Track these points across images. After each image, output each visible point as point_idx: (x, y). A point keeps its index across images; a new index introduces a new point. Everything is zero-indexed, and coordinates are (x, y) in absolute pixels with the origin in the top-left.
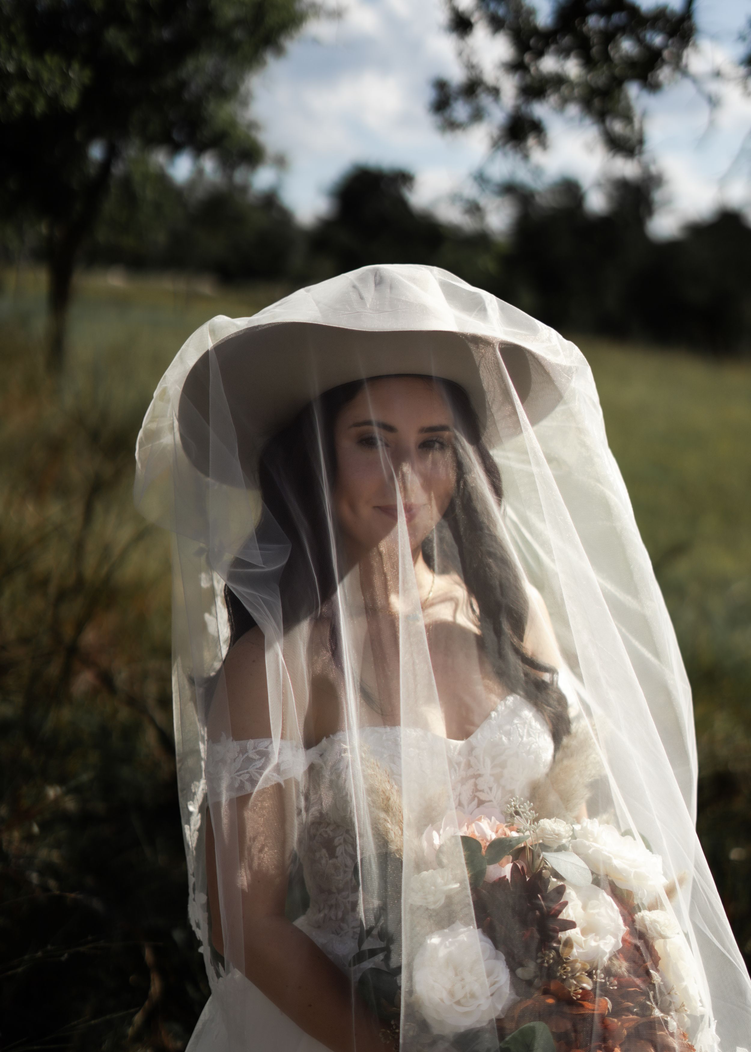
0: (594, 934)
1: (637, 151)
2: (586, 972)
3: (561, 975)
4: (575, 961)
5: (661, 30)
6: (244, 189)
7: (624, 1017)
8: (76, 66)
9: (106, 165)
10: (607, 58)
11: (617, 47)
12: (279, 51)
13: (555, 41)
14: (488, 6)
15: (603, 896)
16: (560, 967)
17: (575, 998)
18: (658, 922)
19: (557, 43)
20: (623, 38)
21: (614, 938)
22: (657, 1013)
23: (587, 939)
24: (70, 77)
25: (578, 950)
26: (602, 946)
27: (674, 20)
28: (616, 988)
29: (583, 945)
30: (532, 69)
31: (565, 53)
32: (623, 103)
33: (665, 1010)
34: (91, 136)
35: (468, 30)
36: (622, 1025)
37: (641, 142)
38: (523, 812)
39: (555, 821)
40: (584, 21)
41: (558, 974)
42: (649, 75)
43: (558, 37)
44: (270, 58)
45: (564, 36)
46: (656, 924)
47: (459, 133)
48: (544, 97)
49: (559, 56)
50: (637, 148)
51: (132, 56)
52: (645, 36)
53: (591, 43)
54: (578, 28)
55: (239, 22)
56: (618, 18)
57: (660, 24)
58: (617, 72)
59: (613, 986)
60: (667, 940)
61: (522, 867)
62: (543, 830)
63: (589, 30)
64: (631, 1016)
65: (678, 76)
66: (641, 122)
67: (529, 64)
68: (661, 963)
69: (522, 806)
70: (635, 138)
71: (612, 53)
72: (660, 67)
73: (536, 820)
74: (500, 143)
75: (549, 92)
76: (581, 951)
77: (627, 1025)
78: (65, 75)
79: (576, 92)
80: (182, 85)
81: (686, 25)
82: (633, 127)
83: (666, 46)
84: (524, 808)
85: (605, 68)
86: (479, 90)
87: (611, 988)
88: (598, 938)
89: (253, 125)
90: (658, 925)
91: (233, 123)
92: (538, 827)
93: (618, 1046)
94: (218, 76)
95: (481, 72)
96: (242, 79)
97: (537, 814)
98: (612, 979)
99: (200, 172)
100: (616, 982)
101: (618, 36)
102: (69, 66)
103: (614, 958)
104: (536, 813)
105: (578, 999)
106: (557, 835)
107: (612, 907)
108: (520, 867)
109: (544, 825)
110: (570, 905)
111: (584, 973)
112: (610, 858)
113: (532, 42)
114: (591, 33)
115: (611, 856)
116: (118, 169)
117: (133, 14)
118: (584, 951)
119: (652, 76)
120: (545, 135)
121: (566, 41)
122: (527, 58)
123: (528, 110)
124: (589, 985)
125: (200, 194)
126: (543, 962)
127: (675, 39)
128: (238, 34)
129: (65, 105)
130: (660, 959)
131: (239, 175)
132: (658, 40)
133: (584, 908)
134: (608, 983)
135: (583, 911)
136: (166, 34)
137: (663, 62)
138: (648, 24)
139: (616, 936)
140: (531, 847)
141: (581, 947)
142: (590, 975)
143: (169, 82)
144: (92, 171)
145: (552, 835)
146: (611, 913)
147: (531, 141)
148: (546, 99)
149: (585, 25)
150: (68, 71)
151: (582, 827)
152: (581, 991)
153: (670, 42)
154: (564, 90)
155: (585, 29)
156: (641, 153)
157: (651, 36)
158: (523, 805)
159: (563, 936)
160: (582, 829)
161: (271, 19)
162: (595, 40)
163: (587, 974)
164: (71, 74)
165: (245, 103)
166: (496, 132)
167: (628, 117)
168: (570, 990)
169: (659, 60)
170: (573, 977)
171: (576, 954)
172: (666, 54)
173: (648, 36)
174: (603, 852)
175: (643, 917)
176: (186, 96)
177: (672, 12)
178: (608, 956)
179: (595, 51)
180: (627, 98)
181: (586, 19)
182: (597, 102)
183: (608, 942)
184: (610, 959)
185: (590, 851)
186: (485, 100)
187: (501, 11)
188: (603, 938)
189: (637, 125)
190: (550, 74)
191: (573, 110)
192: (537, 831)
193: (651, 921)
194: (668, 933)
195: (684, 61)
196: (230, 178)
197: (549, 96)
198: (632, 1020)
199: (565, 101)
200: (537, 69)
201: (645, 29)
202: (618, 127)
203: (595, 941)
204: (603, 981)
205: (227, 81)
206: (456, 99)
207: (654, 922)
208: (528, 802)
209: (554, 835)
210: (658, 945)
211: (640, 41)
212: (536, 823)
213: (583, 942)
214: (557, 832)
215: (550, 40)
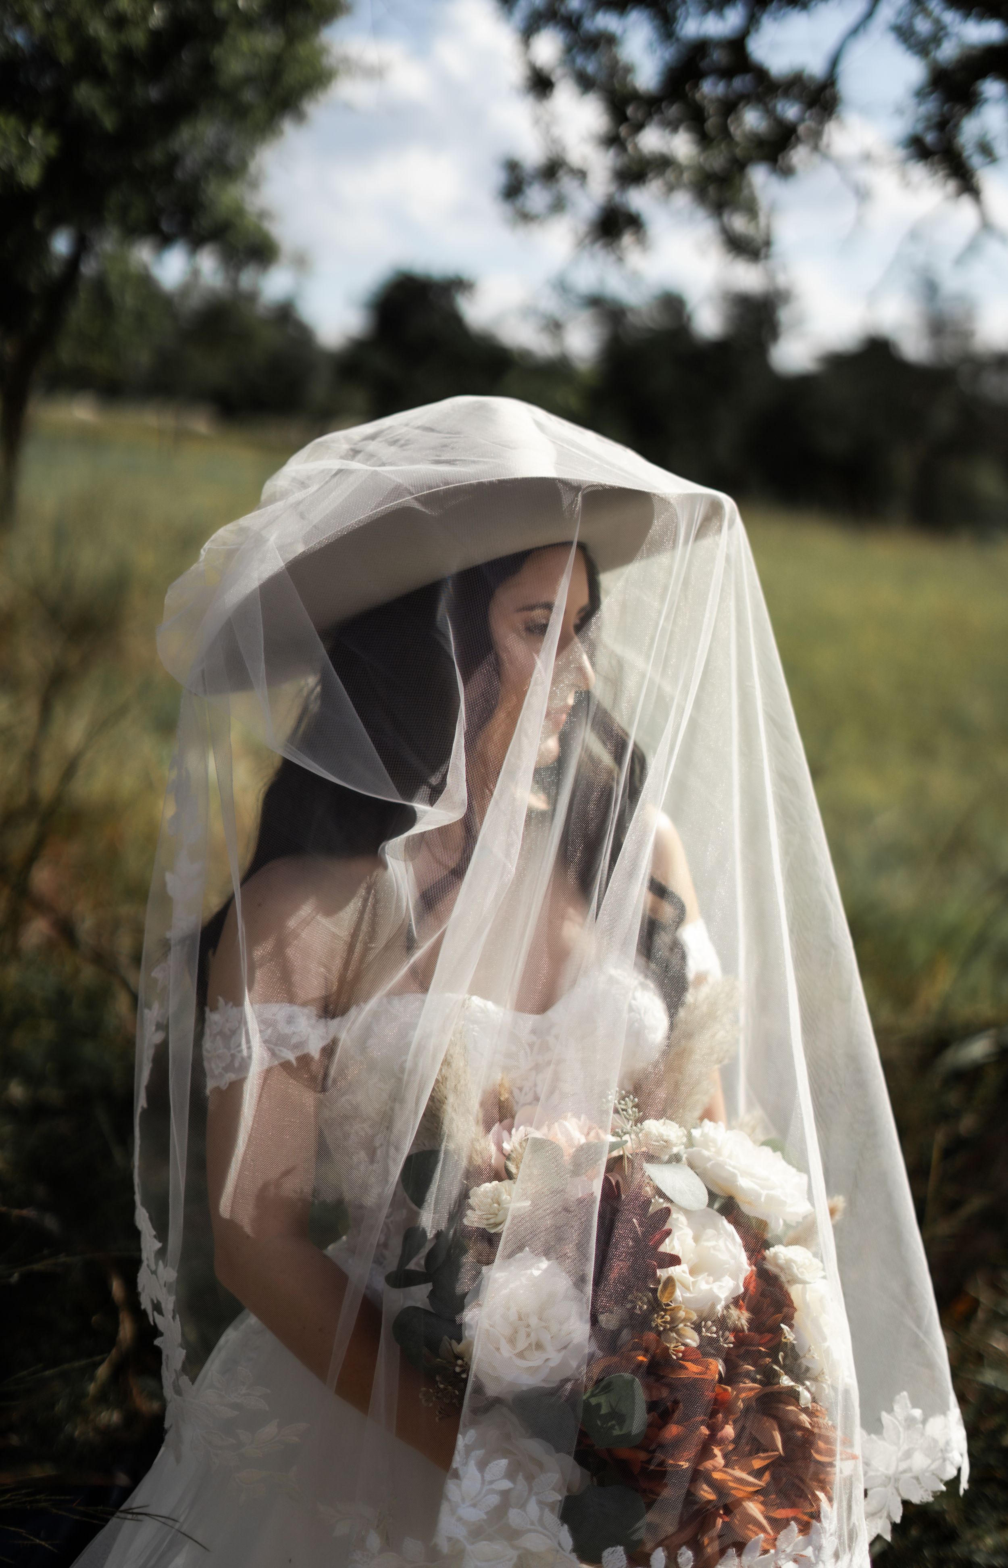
0: (707, 1273)
1: (762, 255)
2: (692, 1323)
3: (657, 1325)
4: (678, 1308)
5: (799, 98)
6: (252, 297)
7: (742, 1385)
8: (38, 131)
9: (73, 263)
10: (725, 133)
11: (739, 120)
12: (300, 117)
13: (659, 110)
14: (573, 61)
15: (723, 1225)
16: (656, 1316)
17: (674, 1357)
18: (795, 1262)
19: (662, 113)
20: (747, 109)
21: (733, 1279)
22: (786, 1381)
23: (697, 1280)
24: (31, 147)
25: (684, 1295)
26: (716, 1290)
27: (812, 87)
28: (732, 1345)
29: (691, 1288)
30: (630, 148)
31: (673, 126)
32: (745, 192)
33: (798, 1378)
34: (55, 222)
35: (547, 92)
36: (737, 1395)
37: (768, 243)
38: (623, 1110)
39: (664, 1124)
40: (696, 86)
41: (654, 1325)
42: (780, 157)
43: (663, 105)
44: (288, 126)
45: (672, 103)
46: (793, 1264)
47: (534, 228)
48: (644, 182)
49: (664, 130)
50: (763, 251)
51: (109, 121)
52: (775, 106)
53: (706, 114)
54: (690, 95)
55: (249, 80)
56: (740, 83)
57: (795, 90)
58: (738, 152)
59: (728, 1342)
60: (807, 1286)
61: (617, 1183)
62: (648, 1135)
63: (704, 97)
64: (751, 1385)
65: (816, 159)
66: (769, 217)
67: (625, 140)
68: (798, 1316)
69: (623, 1102)
70: (759, 238)
71: (732, 129)
72: (794, 146)
73: (639, 1121)
74: (587, 241)
75: (650, 176)
76: (688, 1295)
77: (743, 1395)
78: (24, 144)
79: (686, 176)
80: (174, 160)
81: (828, 92)
82: (757, 224)
83: (802, 119)
84: (626, 1104)
85: (723, 146)
86: (561, 173)
87: (726, 1346)
88: (711, 1279)
89: (263, 214)
90: (794, 1266)
91: (240, 211)
92: (641, 1130)
93: (730, 1422)
94: (221, 149)
95: (564, 149)
96: (253, 154)
97: (641, 1113)
98: (727, 1333)
99: (195, 273)
100: (732, 1339)
101: (741, 105)
102: (29, 131)
103: (732, 1307)
104: (639, 1112)
105: (678, 1358)
106: (666, 1142)
107: (733, 1239)
108: (614, 1184)
109: (649, 1128)
110: (676, 1234)
111: (689, 1324)
112: (734, 1175)
113: (630, 111)
114: (706, 102)
115: (736, 1171)
116: (89, 268)
117: (111, 66)
118: (691, 1296)
119: (783, 158)
120: (645, 232)
121: (673, 111)
122: (623, 131)
123: (624, 200)
124: (694, 1341)
125: (194, 302)
126: (634, 1307)
127: (814, 110)
128: (249, 95)
129: (23, 182)
130: (795, 1309)
131: (247, 278)
132: (790, 111)
133: (696, 1239)
134: (721, 1340)
135: (694, 1244)
136: (154, 93)
137: (798, 140)
138: (779, 91)
139: (735, 1277)
140: (630, 1156)
141: (688, 1289)
142: (697, 1328)
143: (157, 155)
144: (55, 269)
145: (658, 1141)
146: (731, 1247)
147: (627, 239)
148: (647, 184)
149: (699, 90)
150: (27, 137)
151: (703, 1132)
152: (683, 1348)
153: (807, 115)
154: (670, 175)
155: (698, 96)
156: (767, 257)
157: (783, 107)
158: (624, 1099)
159: (663, 1274)
160: (703, 1135)
161: (292, 77)
162: (711, 110)
163: (693, 1326)
164: (31, 142)
165: (254, 185)
166: (582, 228)
167: (751, 209)
168: (669, 1346)
169: (793, 138)
170: (673, 1329)
171: (681, 1299)
172: (801, 129)
173: (779, 107)
174: (726, 1167)
175: (775, 1254)
176: (179, 174)
177: (811, 78)
178: (723, 1303)
179: (711, 124)
180: (750, 185)
181: (700, 82)
182: (712, 191)
183: (724, 1284)
184: (727, 1307)
185: (709, 1165)
186: (568, 184)
187: (591, 68)
188: (717, 1279)
189: (762, 220)
190: (652, 153)
191: (682, 199)
192: (640, 1135)
193: (785, 1260)
194: (807, 1277)
195: (825, 139)
196: (235, 282)
197: (650, 181)
198: (751, 1389)
199: (671, 188)
200: (636, 146)
201: (776, 97)
202: (739, 223)
203: (707, 1283)
204: (715, 1336)
205: (232, 156)
206: (530, 184)
207: (789, 1262)
208: (631, 1097)
209: (661, 1142)
210: (795, 1292)
211: (770, 112)
212: (639, 1125)
213: (691, 1283)
214: (665, 1138)
215: (653, 110)
